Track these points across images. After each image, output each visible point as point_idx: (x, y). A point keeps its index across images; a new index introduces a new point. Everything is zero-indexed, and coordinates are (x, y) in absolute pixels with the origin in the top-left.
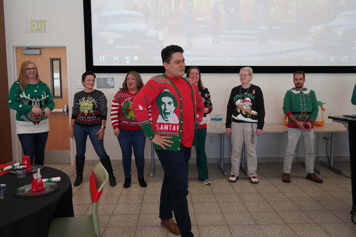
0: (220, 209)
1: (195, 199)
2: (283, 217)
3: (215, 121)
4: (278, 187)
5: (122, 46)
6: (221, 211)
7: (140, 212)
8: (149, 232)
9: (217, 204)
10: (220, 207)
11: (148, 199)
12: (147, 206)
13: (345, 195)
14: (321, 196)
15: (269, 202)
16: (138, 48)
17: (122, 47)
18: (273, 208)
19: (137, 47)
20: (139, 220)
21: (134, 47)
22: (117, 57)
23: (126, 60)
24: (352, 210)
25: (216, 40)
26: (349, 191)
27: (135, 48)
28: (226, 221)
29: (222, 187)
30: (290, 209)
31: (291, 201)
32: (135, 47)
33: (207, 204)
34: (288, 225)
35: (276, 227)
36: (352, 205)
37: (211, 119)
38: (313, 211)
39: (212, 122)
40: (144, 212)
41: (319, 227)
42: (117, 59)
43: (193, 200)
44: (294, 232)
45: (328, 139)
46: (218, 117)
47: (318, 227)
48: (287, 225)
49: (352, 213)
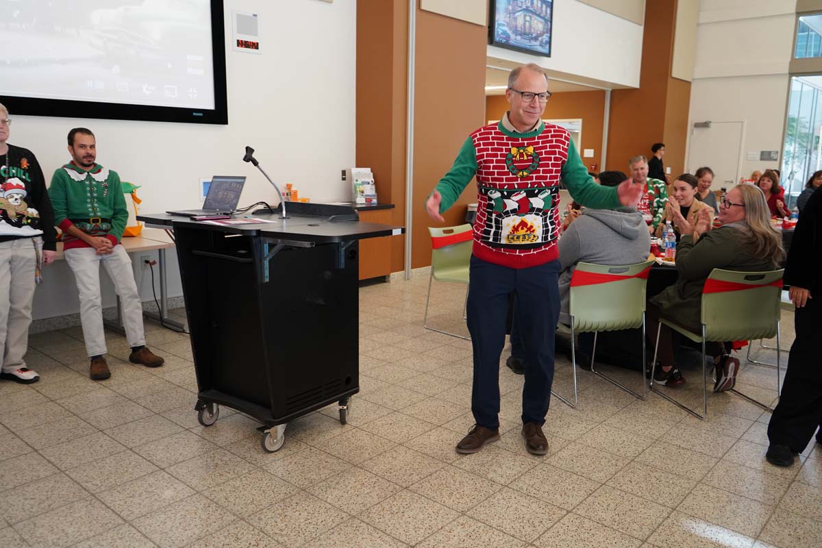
2: (52, 459)
4: (44, 391)
15: (18, 433)
18: (29, 445)
24: (199, 401)
30: (71, 434)
31: (74, 415)
34: (67, 472)
35: (37, 486)
36: (198, 391)
38: (125, 423)
41: (136, 455)
45: (154, 263)
47: (133, 457)
48: (63, 475)
49: (199, 407)
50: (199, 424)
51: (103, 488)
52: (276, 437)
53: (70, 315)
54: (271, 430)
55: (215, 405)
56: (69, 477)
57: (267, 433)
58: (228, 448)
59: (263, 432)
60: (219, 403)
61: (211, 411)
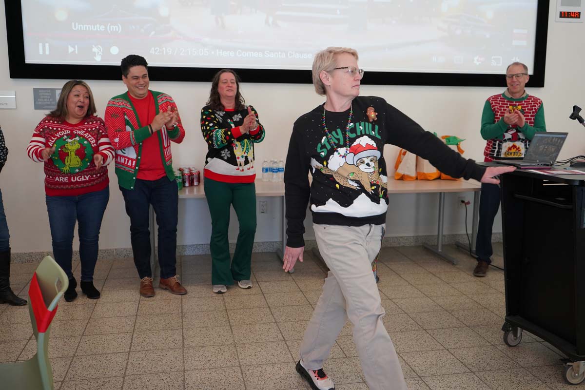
0: (281, 334)
1: (236, 318)
3: (271, 173)
5: (85, 26)
6: (283, 338)
7: (130, 348)
8: (149, 383)
9: (275, 325)
10: (282, 331)
11: (145, 324)
12: (143, 337)
13: (495, 299)
14: (455, 303)
16: (119, 28)
17: (86, 28)
19: (116, 28)
20: (128, 362)
21: (110, 28)
22: (76, 47)
23: (94, 54)
24: (505, 323)
25: (271, 20)
26: (501, 292)
27: (111, 30)
28: (291, 355)
29: (283, 294)
31: (405, 313)
32: (113, 28)
33: (257, 327)
34: (401, 355)
36: (506, 315)
37: (263, 169)
38: (443, 328)
39: (266, 174)
40: (139, 348)
41: (452, 356)
42: (77, 52)
43: (231, 320)
44: (409, 366)
45: (468, 203)
46: (275, 166)
47: (450, 356)
49: (505, 328)
50: (504, 343)
51: (427, 374)
52: (578, 373)
53: (402, 237)
54: (575, 364)
55: (519, 328)
56: (402, 358)
57: (569, 366)
58: (530, 370)
59: (566, 363)
60: (523, 328)
61: (515, 335)
